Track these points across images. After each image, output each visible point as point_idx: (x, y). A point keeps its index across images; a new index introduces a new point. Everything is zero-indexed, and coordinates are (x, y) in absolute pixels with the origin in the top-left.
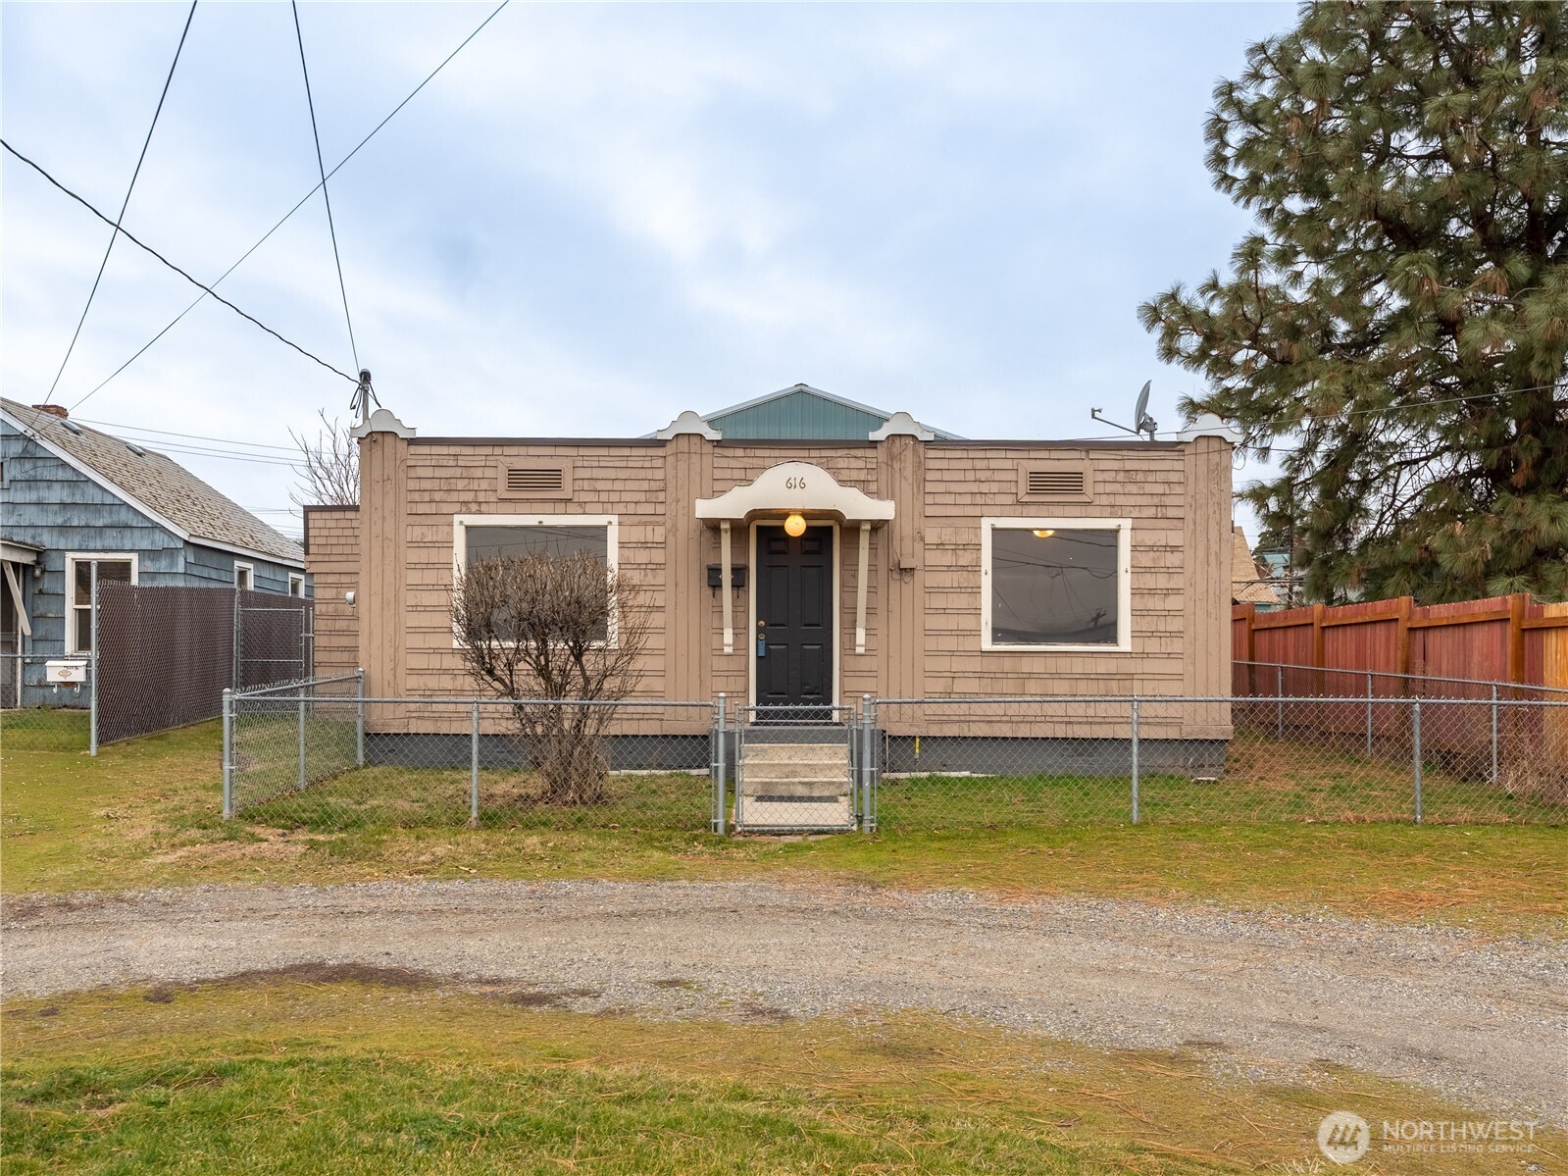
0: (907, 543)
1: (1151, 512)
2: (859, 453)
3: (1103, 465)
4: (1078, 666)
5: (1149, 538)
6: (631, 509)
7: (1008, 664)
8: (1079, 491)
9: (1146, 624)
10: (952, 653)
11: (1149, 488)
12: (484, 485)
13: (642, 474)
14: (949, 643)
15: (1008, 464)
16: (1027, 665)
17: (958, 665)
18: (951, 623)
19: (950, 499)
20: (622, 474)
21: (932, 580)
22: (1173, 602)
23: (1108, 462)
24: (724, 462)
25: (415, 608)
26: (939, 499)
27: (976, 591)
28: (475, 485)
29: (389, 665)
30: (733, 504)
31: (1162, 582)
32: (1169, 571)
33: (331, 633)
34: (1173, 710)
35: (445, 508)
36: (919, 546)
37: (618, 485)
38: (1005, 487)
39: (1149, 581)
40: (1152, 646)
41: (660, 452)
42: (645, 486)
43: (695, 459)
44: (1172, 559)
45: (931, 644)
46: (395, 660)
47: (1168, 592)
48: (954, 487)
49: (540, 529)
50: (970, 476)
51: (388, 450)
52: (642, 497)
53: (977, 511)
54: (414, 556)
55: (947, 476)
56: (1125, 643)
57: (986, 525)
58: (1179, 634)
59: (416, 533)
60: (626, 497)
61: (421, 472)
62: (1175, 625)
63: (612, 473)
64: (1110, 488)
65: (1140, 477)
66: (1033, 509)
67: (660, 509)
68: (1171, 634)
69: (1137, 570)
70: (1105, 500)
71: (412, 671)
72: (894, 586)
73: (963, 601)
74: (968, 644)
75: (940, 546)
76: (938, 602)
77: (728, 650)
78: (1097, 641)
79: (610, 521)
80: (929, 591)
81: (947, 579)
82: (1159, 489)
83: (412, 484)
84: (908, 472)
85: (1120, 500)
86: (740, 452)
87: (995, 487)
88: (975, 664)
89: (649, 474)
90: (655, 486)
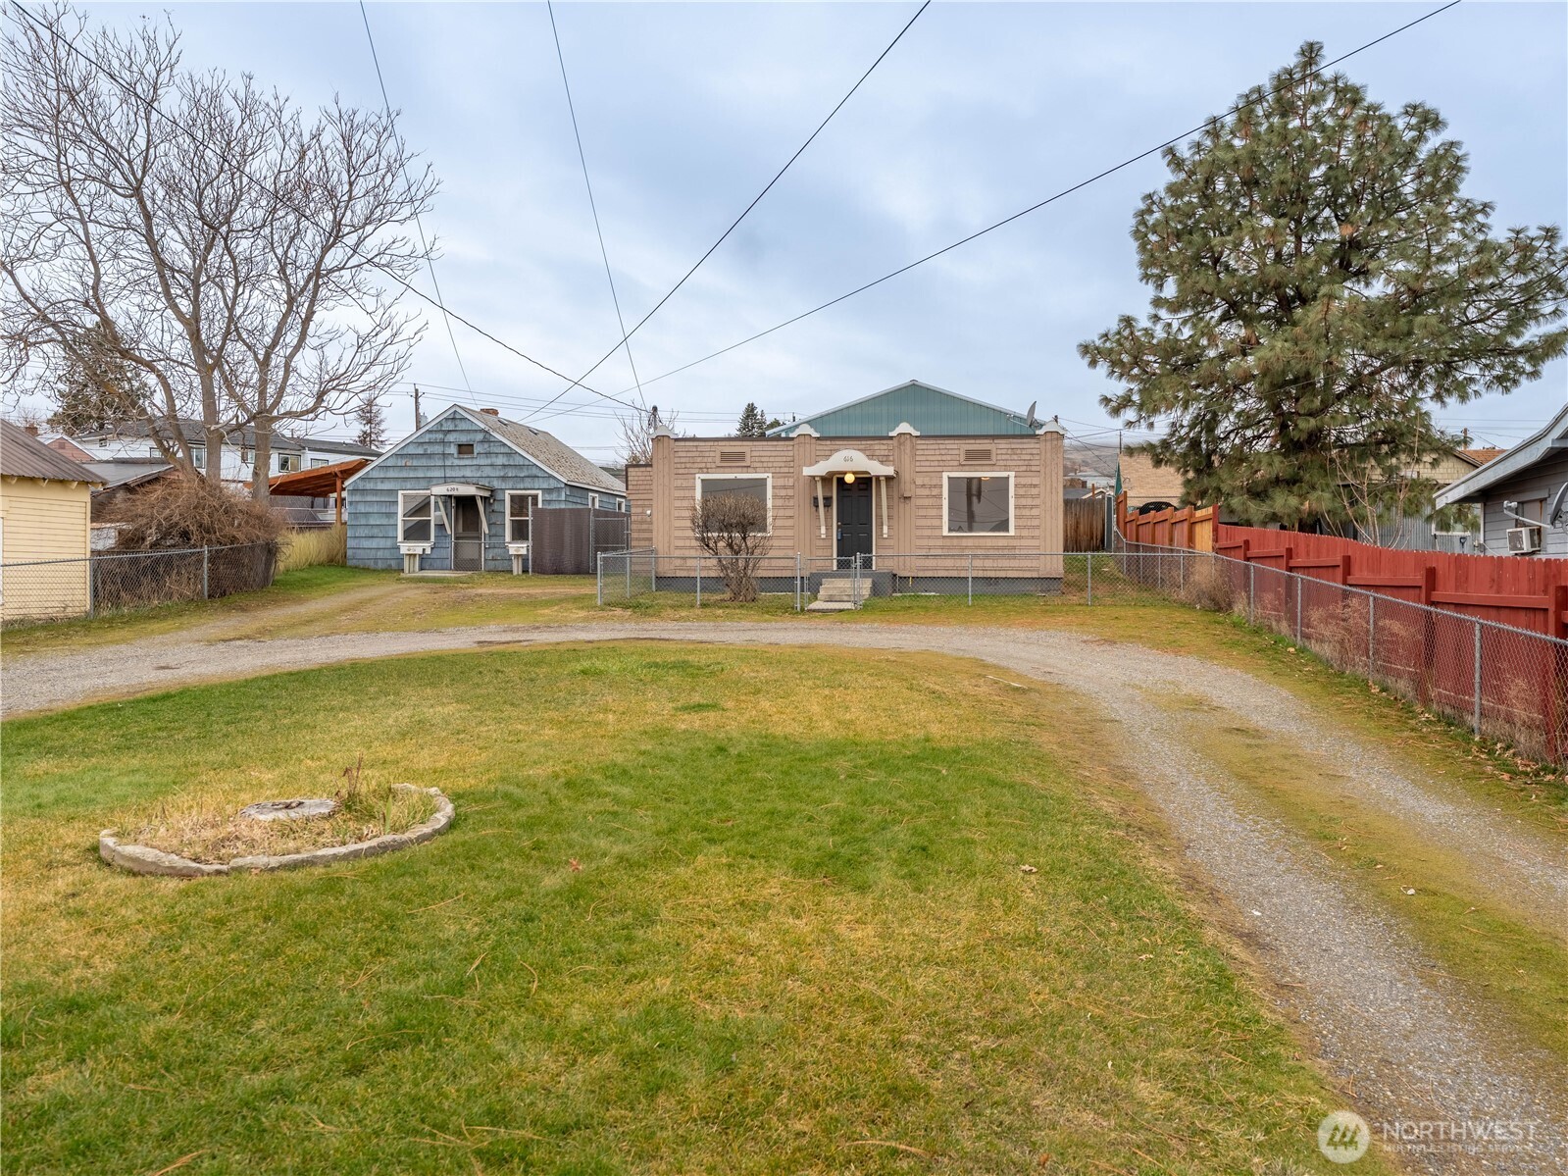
0: (908, 484)
1: (1024, 468)
2: (885, 442)
3: (1001, 446)
4: (989, 543)
5: (1023, 481)
6: (778, 470)
7: (955, 542)
8: (989, 459)
9: (1021, 522)
10: (929, 537)
11: (1023, 457)
12: (710, 460)
13: (782, 454)
14: (928, 532)
15: (955, 447)
16: (964, 542)
17: (932, 543)
18: (928, 522)
19: (928, 463)
20: (774, 454)
21: (920, 502)
22: (1034, 512)
23: (1003, 444)
24: (821, 448)
25: (678, 518)
26: (923, 464)
27: (940, 507)
28: (705, 460)
29: (667, 545)
30: (821, 469)
31: (1029, 502)
32: (1033, 497)
33: (639, 531)
34: (1035, 564)
35: (692, 471)
36: (913, 486)
37: (772, 459)
38: (954, 457)
39: (1023, 502)
40: (1025, 533)
41: (791, 443)
42: (784, 459)
43: (808, 446)
44: (1034, 491)
45: (919, 533)
46: (669, 542)
47: (1032, 507)
48: (929, 458)
49: (736, 479)
50: (937, 452)
51: (666, 444)
52: (783, 464)
53: (940, 469)
54: (678, 494)
55: (926, 452)
56: (1012, 532)
57: (945, 475)
58: (1038, 527)
59: (679, 483)
60: (775, 464)
61: (680, 454)
62: (1036, 522)
63: (769, 454)
64: (1004, 457)
65: (1019, 451)
66: (967, 468)
67: (791, 470)
68: (1034, 527)
69: (1017, 496)
70: (1001, 463)
71: (677, 548)
72: (901, 505)
73: (934, 512)
74: (936, 533)
75: (923, 486)
76: (922, 512)
77: (823, 536)
78: (999, 531)
79: (768, 476)
80: (918, 507)
81: (926, 502)
82: (1028, 457)
83: (676, 460)
84: (908, 451)
85: (1009, 463)
86: (828, 442)
87: (949, 458)
88: (940, 542)
89: (786, 454)
90: (789, 459)
